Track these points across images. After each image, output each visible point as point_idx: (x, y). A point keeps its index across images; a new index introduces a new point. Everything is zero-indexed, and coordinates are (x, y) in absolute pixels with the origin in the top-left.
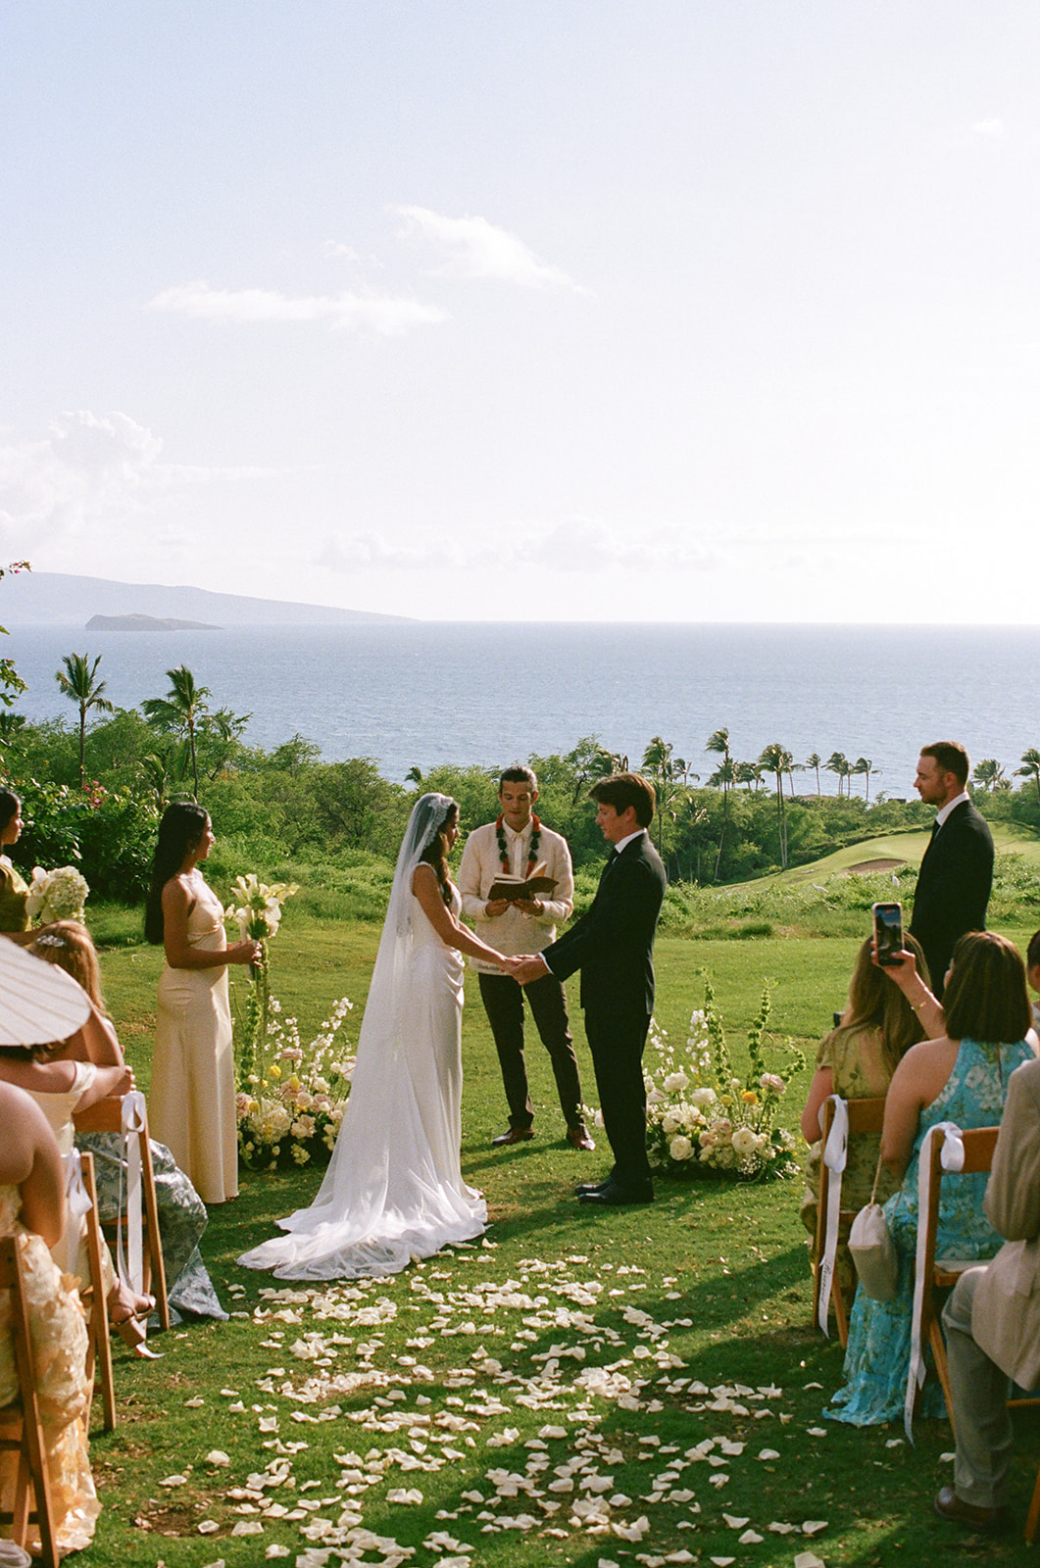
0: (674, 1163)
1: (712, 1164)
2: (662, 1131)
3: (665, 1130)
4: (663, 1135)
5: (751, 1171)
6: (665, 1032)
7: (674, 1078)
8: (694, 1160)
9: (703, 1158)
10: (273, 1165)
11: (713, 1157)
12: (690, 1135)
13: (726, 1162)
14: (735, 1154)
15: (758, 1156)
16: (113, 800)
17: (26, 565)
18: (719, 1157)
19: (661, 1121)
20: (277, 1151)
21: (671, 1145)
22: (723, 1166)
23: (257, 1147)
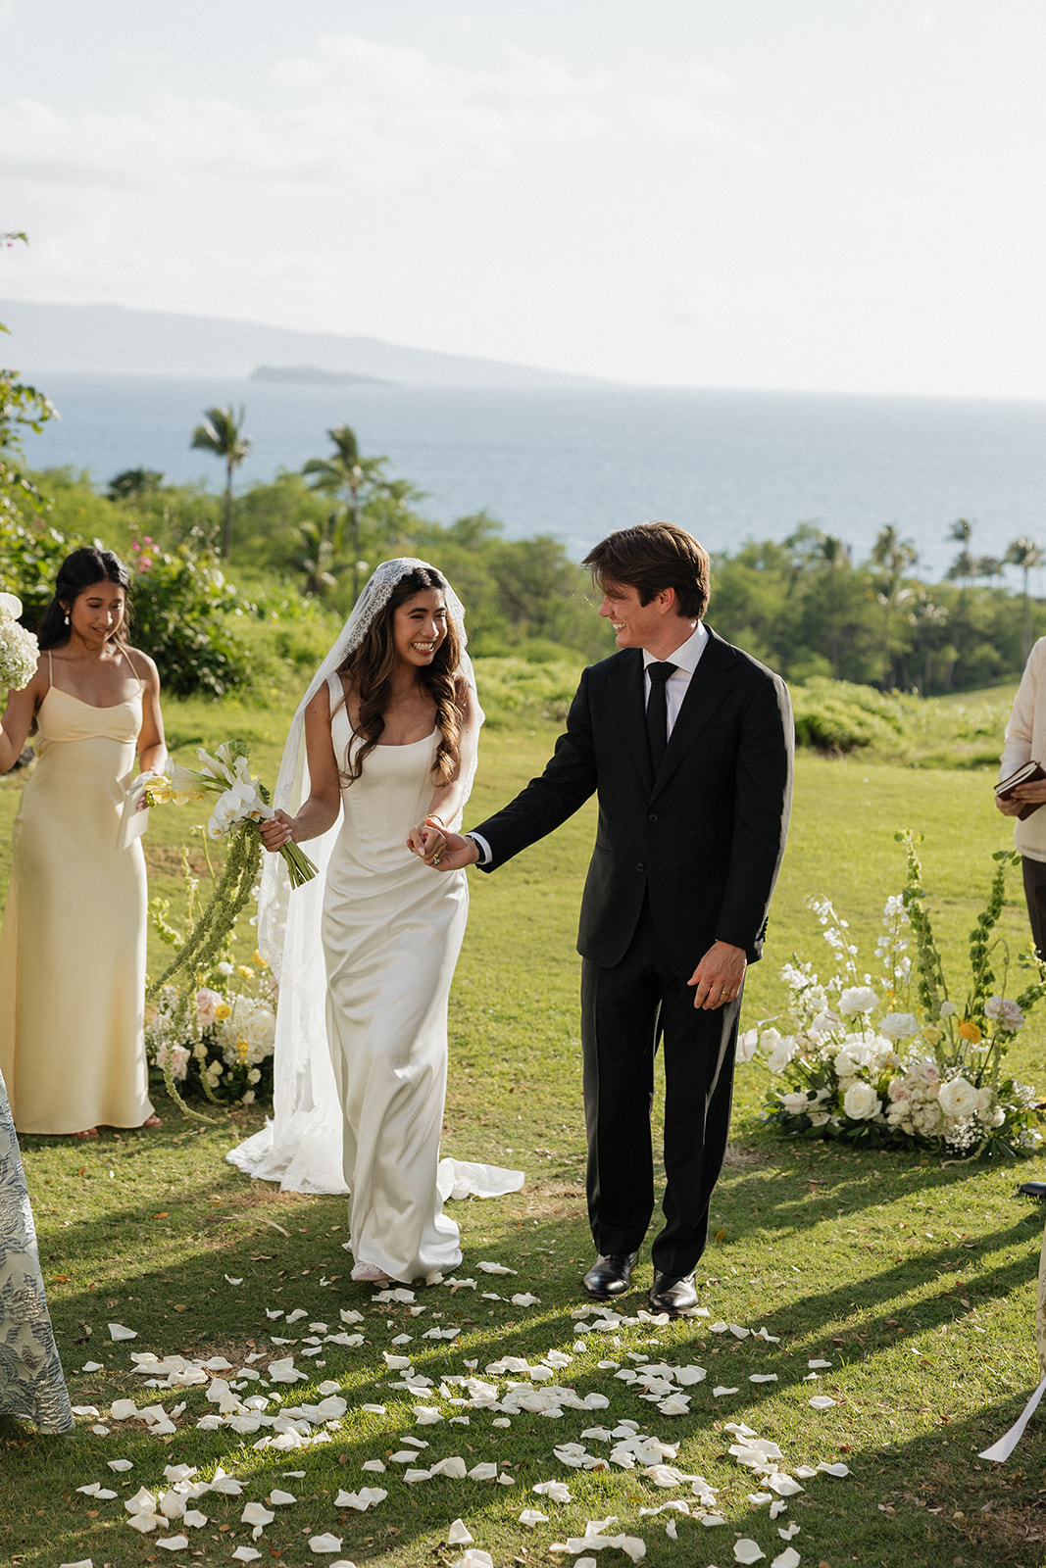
0: (850, 1124)
1: (907, 1129)
2: (833, 1073)
3: (838, 1073)
4: (835, 1079)
5: (965, 1144)
6: (844, 924)
7: (855, 996)
8: (881, 1120)
9: (893, 1119)
10: (250, 1097)
11: (910, 1117)
12: (875, 1082)
13: (928, 1126)
14: (943, 1116)
15: (977, 1121)
16: (162, 562)
17: (22, 236)
18: (918, 1121)
19: (832, 1058)
20: (255, 1076)
21: (846, 1095)
22: (922, 1132)
23: (226, 1068)
